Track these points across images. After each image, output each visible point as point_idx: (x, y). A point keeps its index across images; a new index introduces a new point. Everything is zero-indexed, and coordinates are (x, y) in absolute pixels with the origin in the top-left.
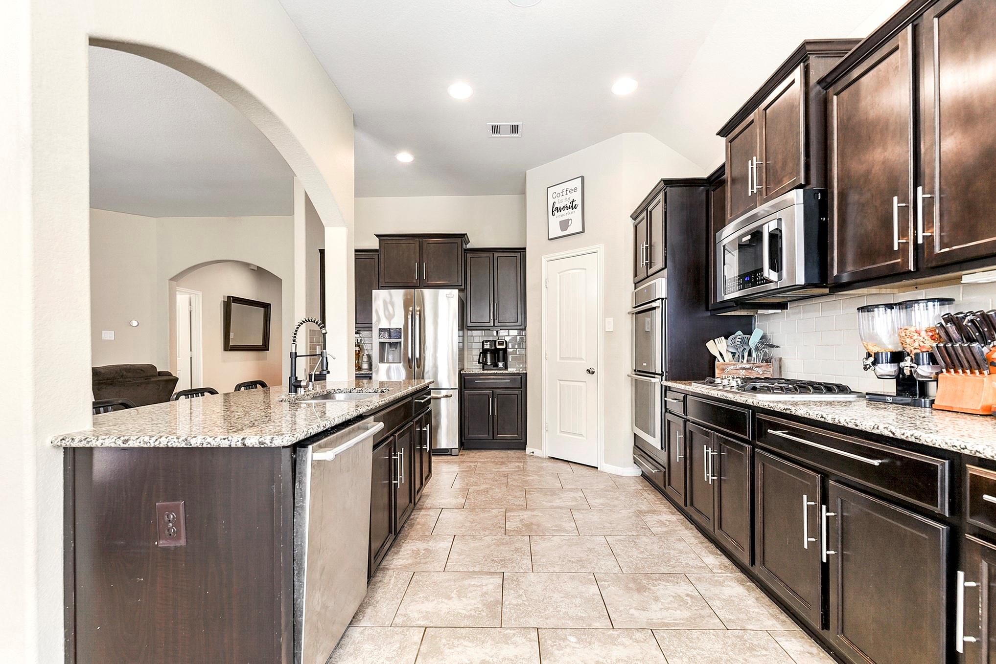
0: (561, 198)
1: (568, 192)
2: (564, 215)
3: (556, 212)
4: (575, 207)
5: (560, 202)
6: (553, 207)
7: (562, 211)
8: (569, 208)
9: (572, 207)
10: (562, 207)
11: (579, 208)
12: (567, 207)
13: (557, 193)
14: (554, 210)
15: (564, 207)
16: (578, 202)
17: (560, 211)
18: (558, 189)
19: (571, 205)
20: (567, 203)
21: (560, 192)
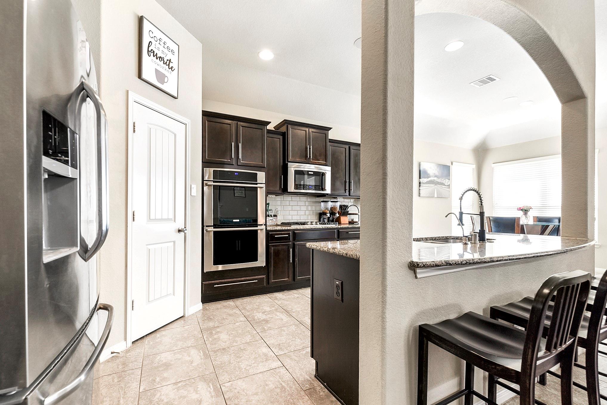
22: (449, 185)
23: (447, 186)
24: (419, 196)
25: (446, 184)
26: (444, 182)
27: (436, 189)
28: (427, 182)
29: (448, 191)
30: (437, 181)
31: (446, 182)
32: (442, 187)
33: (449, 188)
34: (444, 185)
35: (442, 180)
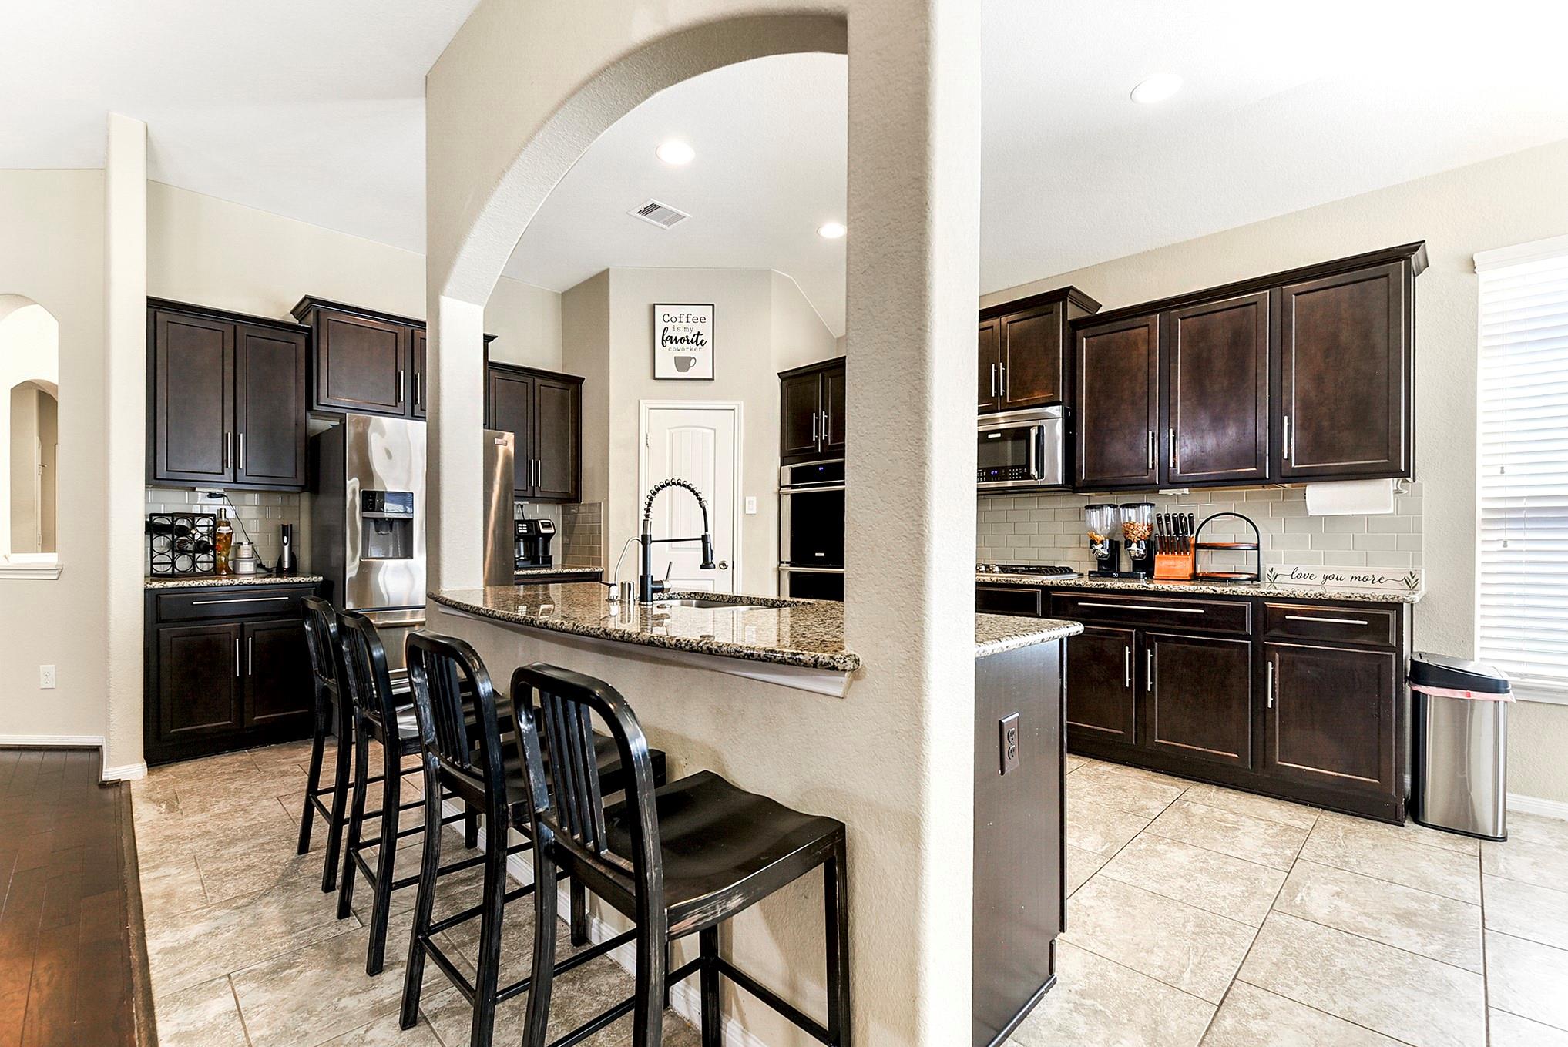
0: (677, 325)
1: (690, 320)
2: (683, 350)
3: (668, 343)
4: (701, 343)
5: (676, 329)
6: (663, 335)
7: (679, 342)
8: (692, 341)
9: (696, 341)
10: (678, 338)
11: (709, 344)
12: (688, 340)
13: (670, 317)
14: (665, 338)
15: (683, 338)
16: (707, 336)
17: (677, 343)
18: (675, 311)
19: (695, 339)
20: (687, 333)
21: (677, 316)
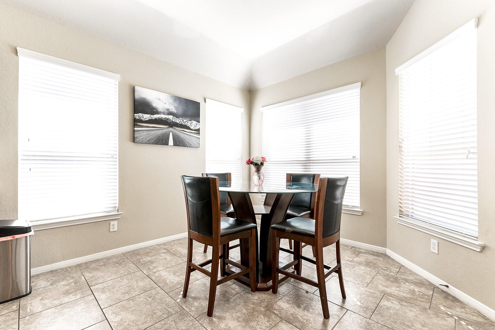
22: (198, 130)
23: (195, 130)
24: (134, 142)
25: (192, 127)
26: (188, 124)
27: (171, 134)
28: (150, 120)
29: (197, 138)
30: (173, 121)
31: (193, 124)
32: (184, 131)
33: (199, 133)
34: (188, 128)
35: (185, 121)
